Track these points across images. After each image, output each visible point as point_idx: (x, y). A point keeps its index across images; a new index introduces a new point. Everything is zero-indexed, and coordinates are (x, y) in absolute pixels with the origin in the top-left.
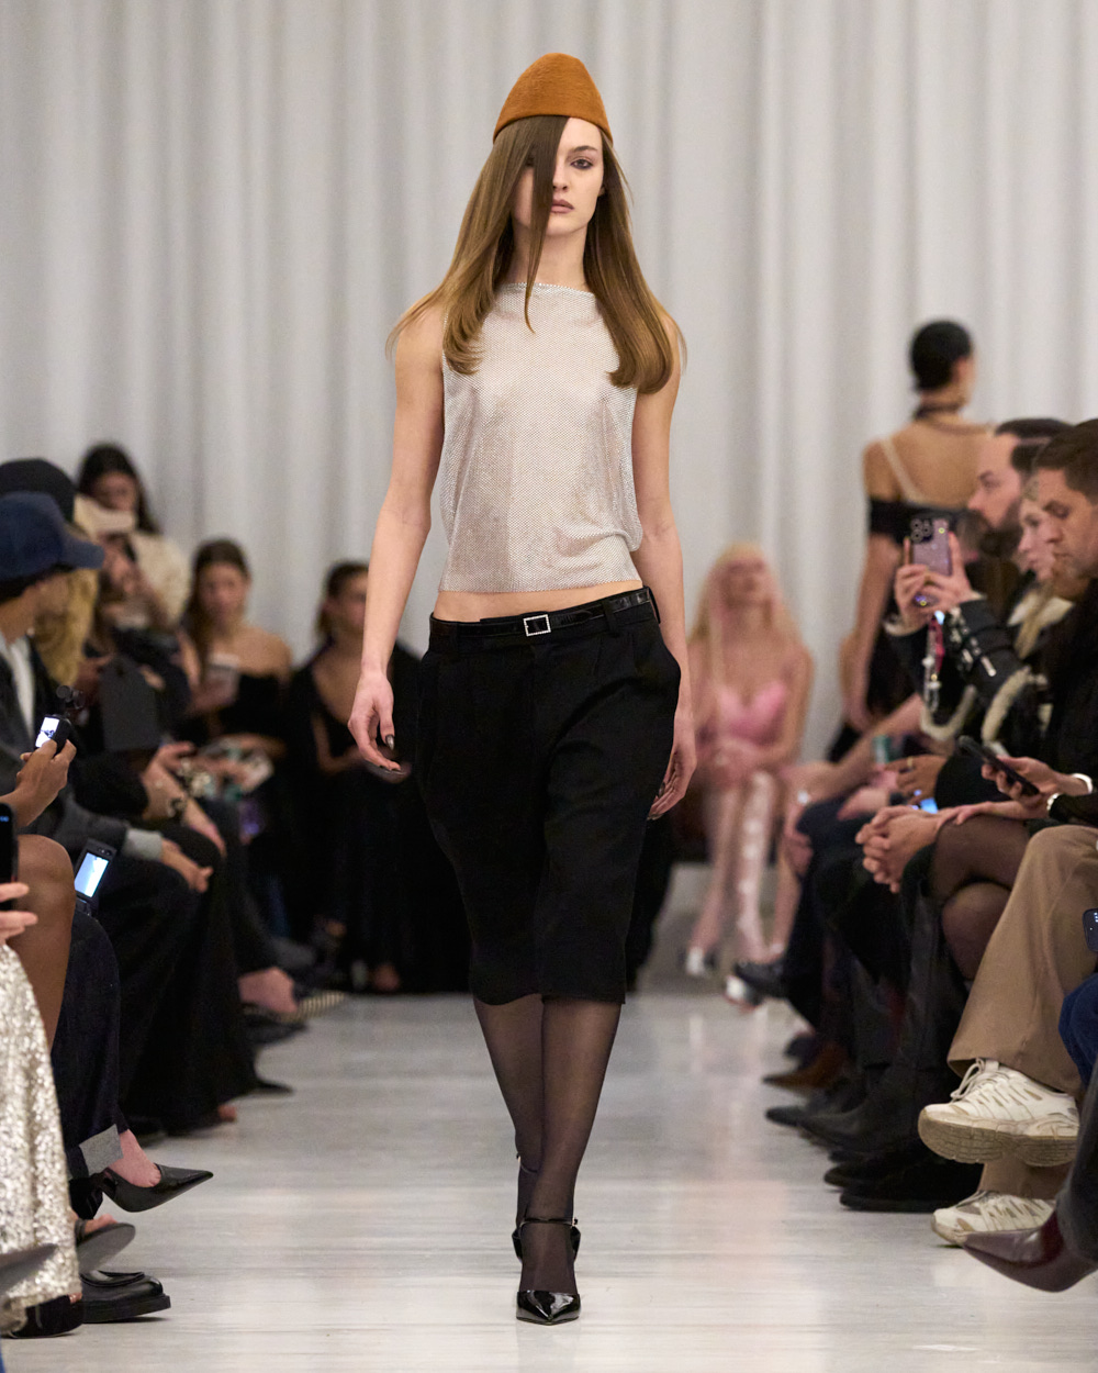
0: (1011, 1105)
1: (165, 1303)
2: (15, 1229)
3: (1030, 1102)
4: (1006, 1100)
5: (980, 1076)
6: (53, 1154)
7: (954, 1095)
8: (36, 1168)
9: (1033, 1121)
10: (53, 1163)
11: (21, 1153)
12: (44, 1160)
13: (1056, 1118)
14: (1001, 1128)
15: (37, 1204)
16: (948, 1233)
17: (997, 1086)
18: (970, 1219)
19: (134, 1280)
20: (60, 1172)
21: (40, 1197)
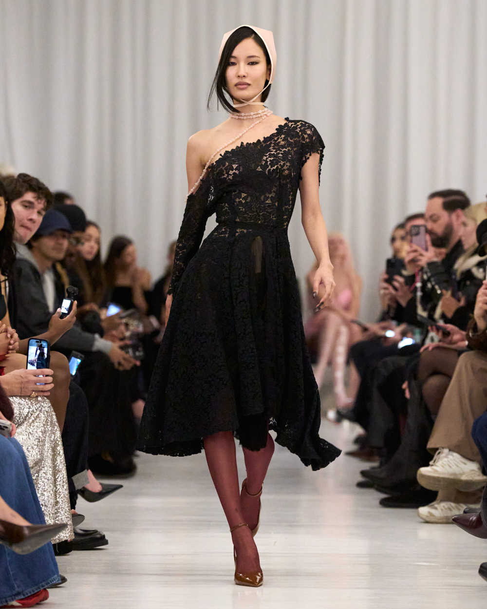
0: (454, 467)
1: (106, 543)
2: (48, 512)
3: (462, 465)
4: (453, 465)
5: (442, 455)
6: (64, 482)
7: (431, 463)
8: (56, 488)
9: (464, 473)
10: (63, 486)
11: (50, 481)
12: (60, 485)
13: (473, 472)
14: (452, 477)
15: (57, 503)
16: (424, 517)
17: (449, 460)
18: (433, 511)
19: (94, 533)
20: (66, 490)
21: (58, 499)
